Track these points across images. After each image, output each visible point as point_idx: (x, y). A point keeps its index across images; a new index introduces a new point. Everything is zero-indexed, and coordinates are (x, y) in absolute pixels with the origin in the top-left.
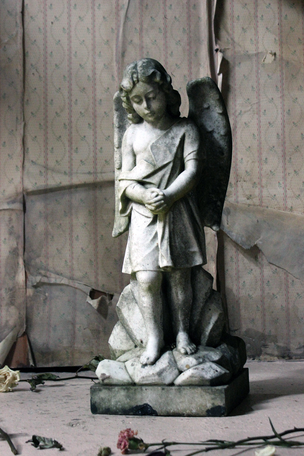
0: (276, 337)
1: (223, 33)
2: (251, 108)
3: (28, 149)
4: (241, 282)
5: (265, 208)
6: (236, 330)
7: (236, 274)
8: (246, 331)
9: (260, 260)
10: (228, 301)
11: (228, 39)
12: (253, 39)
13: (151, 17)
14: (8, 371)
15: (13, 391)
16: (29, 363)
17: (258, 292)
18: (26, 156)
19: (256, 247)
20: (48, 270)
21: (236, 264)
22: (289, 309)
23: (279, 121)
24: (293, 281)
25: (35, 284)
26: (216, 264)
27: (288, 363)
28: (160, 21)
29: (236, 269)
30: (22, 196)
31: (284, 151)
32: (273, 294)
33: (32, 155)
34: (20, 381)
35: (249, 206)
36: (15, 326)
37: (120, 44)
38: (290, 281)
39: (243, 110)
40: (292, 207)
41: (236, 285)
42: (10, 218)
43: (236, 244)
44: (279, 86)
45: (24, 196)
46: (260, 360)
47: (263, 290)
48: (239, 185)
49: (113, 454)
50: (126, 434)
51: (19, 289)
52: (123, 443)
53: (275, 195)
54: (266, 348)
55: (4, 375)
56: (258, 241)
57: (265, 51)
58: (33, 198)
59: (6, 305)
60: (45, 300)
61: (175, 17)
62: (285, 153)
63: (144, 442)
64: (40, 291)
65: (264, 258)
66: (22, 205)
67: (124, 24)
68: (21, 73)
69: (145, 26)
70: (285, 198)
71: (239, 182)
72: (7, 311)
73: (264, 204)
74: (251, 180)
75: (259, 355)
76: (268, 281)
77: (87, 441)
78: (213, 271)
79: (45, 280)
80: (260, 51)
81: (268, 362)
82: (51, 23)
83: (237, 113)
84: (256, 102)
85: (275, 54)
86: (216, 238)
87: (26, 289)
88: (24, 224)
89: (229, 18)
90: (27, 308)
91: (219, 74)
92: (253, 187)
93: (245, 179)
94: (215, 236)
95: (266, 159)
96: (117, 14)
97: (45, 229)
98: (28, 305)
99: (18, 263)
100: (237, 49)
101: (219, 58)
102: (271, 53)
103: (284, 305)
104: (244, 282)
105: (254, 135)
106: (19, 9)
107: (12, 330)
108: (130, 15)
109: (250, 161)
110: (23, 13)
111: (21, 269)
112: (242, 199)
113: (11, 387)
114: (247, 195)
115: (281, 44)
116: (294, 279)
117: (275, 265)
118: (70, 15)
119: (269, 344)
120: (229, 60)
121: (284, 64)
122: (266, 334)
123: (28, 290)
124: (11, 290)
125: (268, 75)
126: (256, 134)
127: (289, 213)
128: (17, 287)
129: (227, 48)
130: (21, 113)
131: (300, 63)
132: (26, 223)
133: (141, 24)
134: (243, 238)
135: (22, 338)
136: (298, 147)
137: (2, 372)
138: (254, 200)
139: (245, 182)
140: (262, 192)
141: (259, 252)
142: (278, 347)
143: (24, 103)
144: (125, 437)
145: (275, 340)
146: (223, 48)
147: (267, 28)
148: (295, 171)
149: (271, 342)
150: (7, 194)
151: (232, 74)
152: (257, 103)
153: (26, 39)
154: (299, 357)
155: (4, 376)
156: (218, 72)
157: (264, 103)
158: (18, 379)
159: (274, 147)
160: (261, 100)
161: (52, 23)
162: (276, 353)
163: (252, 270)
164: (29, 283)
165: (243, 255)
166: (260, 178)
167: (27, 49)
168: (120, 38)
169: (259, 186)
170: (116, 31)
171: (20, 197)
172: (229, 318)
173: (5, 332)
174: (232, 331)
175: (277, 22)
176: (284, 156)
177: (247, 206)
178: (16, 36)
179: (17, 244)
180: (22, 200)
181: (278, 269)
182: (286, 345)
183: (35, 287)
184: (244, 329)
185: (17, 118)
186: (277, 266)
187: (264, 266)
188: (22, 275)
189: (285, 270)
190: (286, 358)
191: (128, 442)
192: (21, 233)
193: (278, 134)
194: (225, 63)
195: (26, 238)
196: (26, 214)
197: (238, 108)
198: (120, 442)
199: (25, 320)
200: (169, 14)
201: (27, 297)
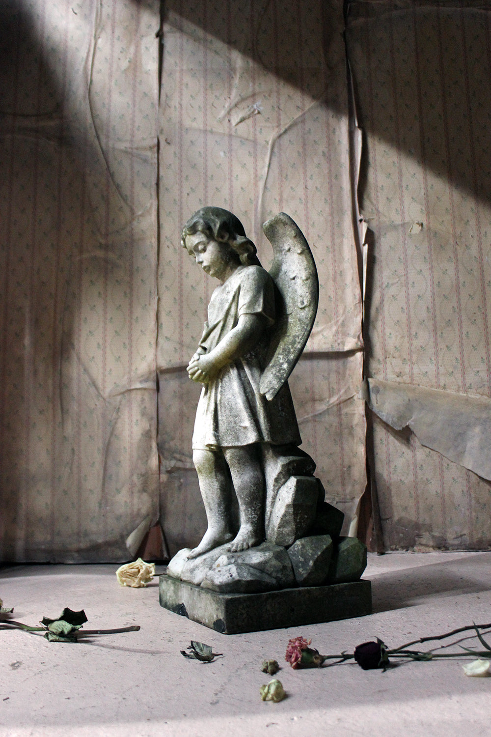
0: (430, 526)
1: (367, 203)
2: (399, 280)
3: (162, 324)
4: (393, 466)
5: (417, 386)
6: (388, 519)
7: (386, 458)
8: (398, 520)
9: (412, 442)
10: (378, 487)
11: (372, 209)
12: (399, 209)
13: (292, 188)
14: (142, 564)
15: (147, 586)
16: (163, 555)
17: (411, 478)
18: (160, 332)
19: (407, 427)
20: (183, 454)
21: (386, 446)
22: (444, 495)
23: (429, 294)
24: (448, 465)
25: (169, 469)
26: (365, 446)
27: (446, 554)
28: (300, 192)
29: (386, 452)
30: (155, 374)
31: (435, 325)
32: (427, 479)
33: (166, 330)
34: (155, 575)
35: (399, 384)
36: (148, 515)
37: (259, 216)
38: (445, 465)
39: (390, 283)
40: (445, 385)
41: (387, 470)
42: (142, 398)
43: (386, 426)
44: (427, 257)
45: (157, 375)
46: (414, 551)
47: (415, 475)
48: (388, 362)
49: (280, 669)
50: (297, 644)
51: (152, 474)
52: (294, 655)
53: (427, 372)
54: (420, 538)
55: (138, 568)
56: (410, 421)
57: (411, 222)
58: (167, 376)
59: (139, 491)
60: (180, 487)
61: (316, 188)
62: (436, 328)
63: (320, 654)
64: (175, 476)
65: (417, 440)
66: (155, 383)
67: (263, 194)
68: (155, 245)
69: (285, 196)
70: (437, 375)
71: (387, 359)
72: (139, 498)
73: (414, 382)
74: (400, 356)
75: (413, 546)
76: (422, 466)
77: (244, 651)
78: (362, 455)
79: (180, 464)
80: (406, 222)
81: (423, 553)
82: (186, 194)
83: (384, 286)
84: (403, 274)
85: (422, 225)
86: (365, 419)
87: (159, 475)
88: (157, 403)
89: (373, 188)
90: (160, 495)
91: (364, 245)
92: (403, 364)
93: (394, 356)
94: (363, 416)
95: (416, 333)
96: (256, 185)
97: (179, 410)
98: (162, 492)
99: (151, 447)
100: (383, 219)
101: (363, 229)
102: (418, 224)
103: (439, 491)
104: (395, 466)
105: (402, 308)
106: (154, 181)
107: (145, 519)
108: (268, 186)
109: (400, 336)
110: (158, 184)
111: (154, 453)
112: (391, 376)
113: (145, 582)
114: (396, 373)
115: (428, 214)
116: (449, 462)
117: (429, 448)
118: (206, 187)
119: (424, 534)
120: (375, 231)
121: (432, 235)
122: (421, 522)
123: (161, 475)
124: (143, 475)
125: (416, 246)
126: (405, 308)
127: (441, 391)
128: (150, 473)
129: (372, 218)
130: (155, 287)
131: (449, 233)
132: (159, 403)
133: (281, 195)
134: (394, 419)
135: (155, 527)
136: (449, 320)
137: (135, 565)
138: (404, 378)
139: (394, 359)
140: (412, 368)
141: (411, 434)
142: (433, 537)
143: (158, 277)
144: (296, 647)
145: (430, 529)
146: (367, 218)
147: (412, 198)
148: (447, 346)
149: (425, 531)
150: (140, 372)
151: (377, 245)
152: (405, 275)
153: (161, 211)
154: (456, 547)
155: (137, 570)
156: (363, 242)
157: (412, 275)
158: (153, 573)
159: (424, 321)
160: (409, 272)
161: (188, 194)
162: (431, 543)
163: (403, 453)
164: (163, 468)
165: (394, 437)
166: (410, 353)
167: (161, 221)
168: (259, 209)
169: (409, 363)
170: (254, 203)
171: (154, 375)
172: (380, 505)
173: (137, 522)
174: (384, 520)
175: (423, 192)
176: (435, 330)
177: (397, 384)
178: (151, 208)
179: (150, 425)
180: (155, 378)
181: (432, 452)
182: (441, 535)
183: (169, 472)
184: (396, 518)
185: (150, 292)
186: (431, 449)
187: (417, 448)
188: (156, 459)
189: (439, 452)
190: (443, 549)
191: (300, 654)
192: (155, 415)
193: (428, 307)
194: (370, 233)
195: (160, 419)
196: (159, 394)
197: (385, 280)
198: (290, 654)
199: (158, 508)
200: (310, 183)
201: (160, 484)
